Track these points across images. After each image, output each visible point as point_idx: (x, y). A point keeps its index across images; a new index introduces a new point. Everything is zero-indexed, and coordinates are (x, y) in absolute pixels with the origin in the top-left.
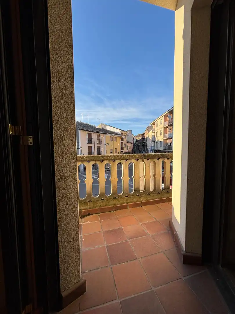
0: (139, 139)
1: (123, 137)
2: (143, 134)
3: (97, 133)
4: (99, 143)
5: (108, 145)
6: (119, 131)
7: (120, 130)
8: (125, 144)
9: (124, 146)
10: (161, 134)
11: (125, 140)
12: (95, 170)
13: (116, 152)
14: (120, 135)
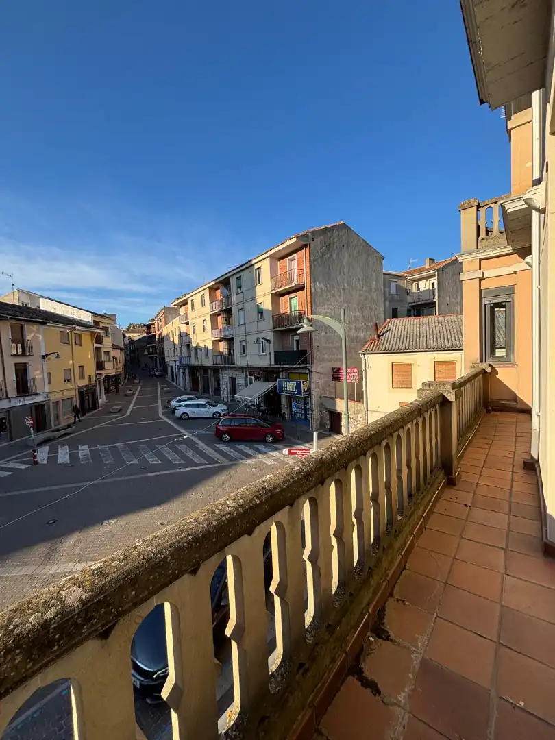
0: (135, 336)
1: (102, 332)
2: (149, 327)
3: (11, 318)
4: (20, 351)
5: (58, 357)
6: (87, 318)
7: (91, 312)
8: (107, 353)
9: (104, 358)
10: (205, 329)
11: (107, 342)
12: (12, 441)
13: (82, 377)
14: (91, 327)
